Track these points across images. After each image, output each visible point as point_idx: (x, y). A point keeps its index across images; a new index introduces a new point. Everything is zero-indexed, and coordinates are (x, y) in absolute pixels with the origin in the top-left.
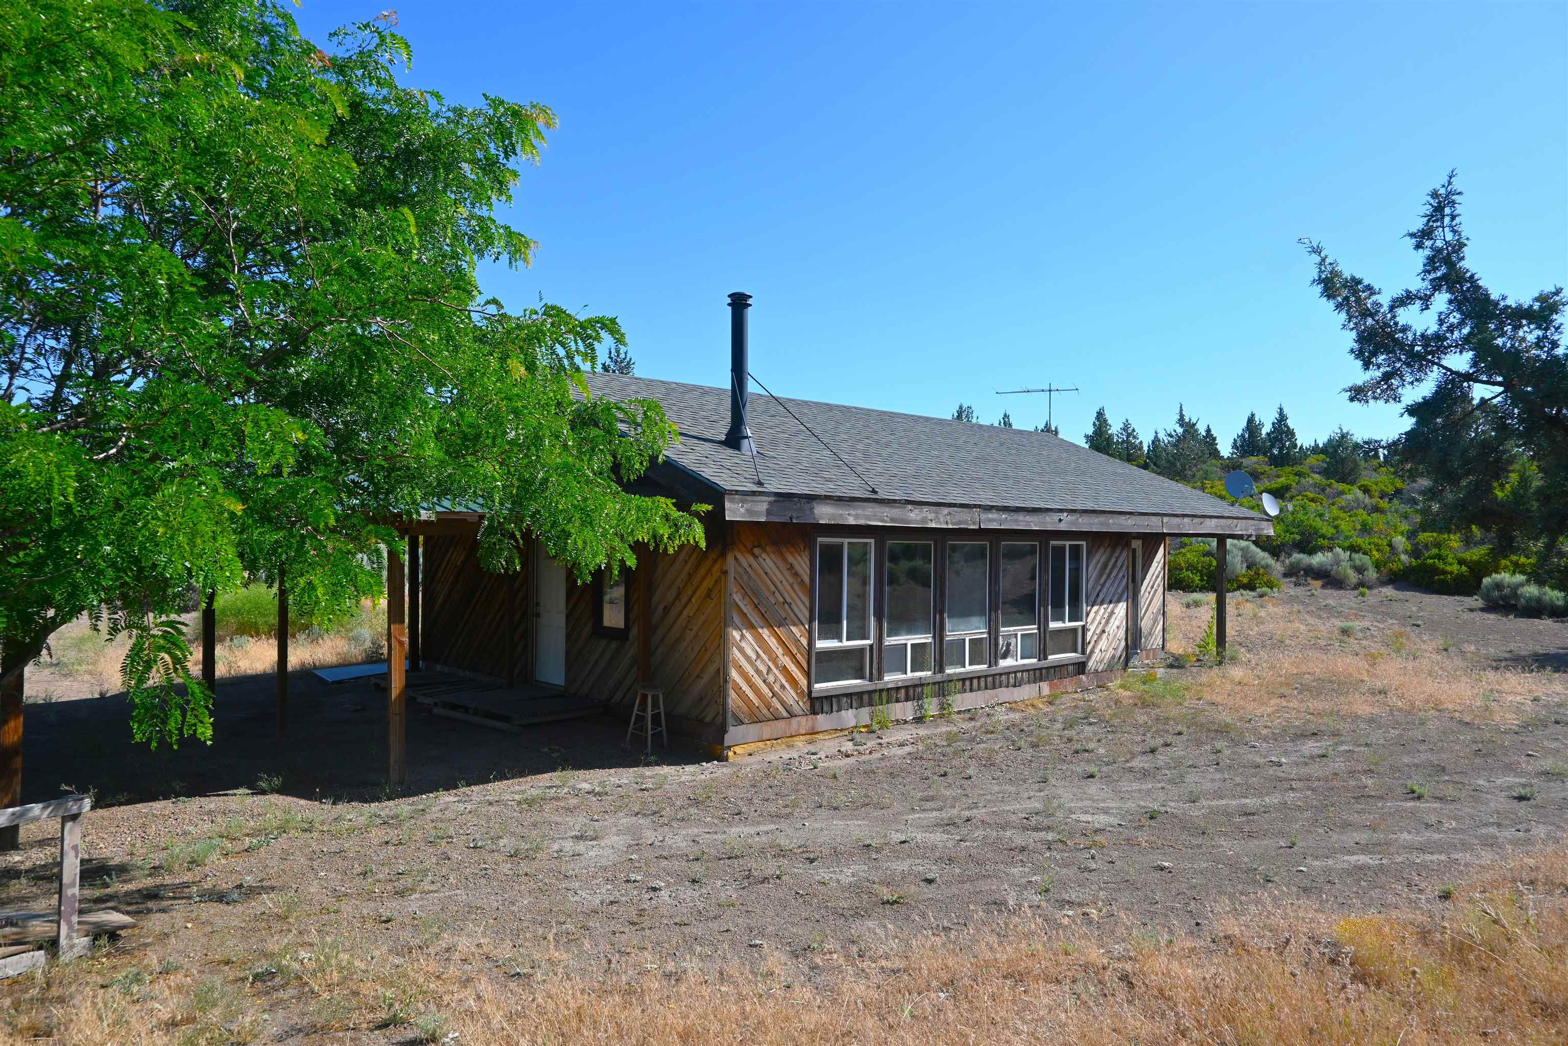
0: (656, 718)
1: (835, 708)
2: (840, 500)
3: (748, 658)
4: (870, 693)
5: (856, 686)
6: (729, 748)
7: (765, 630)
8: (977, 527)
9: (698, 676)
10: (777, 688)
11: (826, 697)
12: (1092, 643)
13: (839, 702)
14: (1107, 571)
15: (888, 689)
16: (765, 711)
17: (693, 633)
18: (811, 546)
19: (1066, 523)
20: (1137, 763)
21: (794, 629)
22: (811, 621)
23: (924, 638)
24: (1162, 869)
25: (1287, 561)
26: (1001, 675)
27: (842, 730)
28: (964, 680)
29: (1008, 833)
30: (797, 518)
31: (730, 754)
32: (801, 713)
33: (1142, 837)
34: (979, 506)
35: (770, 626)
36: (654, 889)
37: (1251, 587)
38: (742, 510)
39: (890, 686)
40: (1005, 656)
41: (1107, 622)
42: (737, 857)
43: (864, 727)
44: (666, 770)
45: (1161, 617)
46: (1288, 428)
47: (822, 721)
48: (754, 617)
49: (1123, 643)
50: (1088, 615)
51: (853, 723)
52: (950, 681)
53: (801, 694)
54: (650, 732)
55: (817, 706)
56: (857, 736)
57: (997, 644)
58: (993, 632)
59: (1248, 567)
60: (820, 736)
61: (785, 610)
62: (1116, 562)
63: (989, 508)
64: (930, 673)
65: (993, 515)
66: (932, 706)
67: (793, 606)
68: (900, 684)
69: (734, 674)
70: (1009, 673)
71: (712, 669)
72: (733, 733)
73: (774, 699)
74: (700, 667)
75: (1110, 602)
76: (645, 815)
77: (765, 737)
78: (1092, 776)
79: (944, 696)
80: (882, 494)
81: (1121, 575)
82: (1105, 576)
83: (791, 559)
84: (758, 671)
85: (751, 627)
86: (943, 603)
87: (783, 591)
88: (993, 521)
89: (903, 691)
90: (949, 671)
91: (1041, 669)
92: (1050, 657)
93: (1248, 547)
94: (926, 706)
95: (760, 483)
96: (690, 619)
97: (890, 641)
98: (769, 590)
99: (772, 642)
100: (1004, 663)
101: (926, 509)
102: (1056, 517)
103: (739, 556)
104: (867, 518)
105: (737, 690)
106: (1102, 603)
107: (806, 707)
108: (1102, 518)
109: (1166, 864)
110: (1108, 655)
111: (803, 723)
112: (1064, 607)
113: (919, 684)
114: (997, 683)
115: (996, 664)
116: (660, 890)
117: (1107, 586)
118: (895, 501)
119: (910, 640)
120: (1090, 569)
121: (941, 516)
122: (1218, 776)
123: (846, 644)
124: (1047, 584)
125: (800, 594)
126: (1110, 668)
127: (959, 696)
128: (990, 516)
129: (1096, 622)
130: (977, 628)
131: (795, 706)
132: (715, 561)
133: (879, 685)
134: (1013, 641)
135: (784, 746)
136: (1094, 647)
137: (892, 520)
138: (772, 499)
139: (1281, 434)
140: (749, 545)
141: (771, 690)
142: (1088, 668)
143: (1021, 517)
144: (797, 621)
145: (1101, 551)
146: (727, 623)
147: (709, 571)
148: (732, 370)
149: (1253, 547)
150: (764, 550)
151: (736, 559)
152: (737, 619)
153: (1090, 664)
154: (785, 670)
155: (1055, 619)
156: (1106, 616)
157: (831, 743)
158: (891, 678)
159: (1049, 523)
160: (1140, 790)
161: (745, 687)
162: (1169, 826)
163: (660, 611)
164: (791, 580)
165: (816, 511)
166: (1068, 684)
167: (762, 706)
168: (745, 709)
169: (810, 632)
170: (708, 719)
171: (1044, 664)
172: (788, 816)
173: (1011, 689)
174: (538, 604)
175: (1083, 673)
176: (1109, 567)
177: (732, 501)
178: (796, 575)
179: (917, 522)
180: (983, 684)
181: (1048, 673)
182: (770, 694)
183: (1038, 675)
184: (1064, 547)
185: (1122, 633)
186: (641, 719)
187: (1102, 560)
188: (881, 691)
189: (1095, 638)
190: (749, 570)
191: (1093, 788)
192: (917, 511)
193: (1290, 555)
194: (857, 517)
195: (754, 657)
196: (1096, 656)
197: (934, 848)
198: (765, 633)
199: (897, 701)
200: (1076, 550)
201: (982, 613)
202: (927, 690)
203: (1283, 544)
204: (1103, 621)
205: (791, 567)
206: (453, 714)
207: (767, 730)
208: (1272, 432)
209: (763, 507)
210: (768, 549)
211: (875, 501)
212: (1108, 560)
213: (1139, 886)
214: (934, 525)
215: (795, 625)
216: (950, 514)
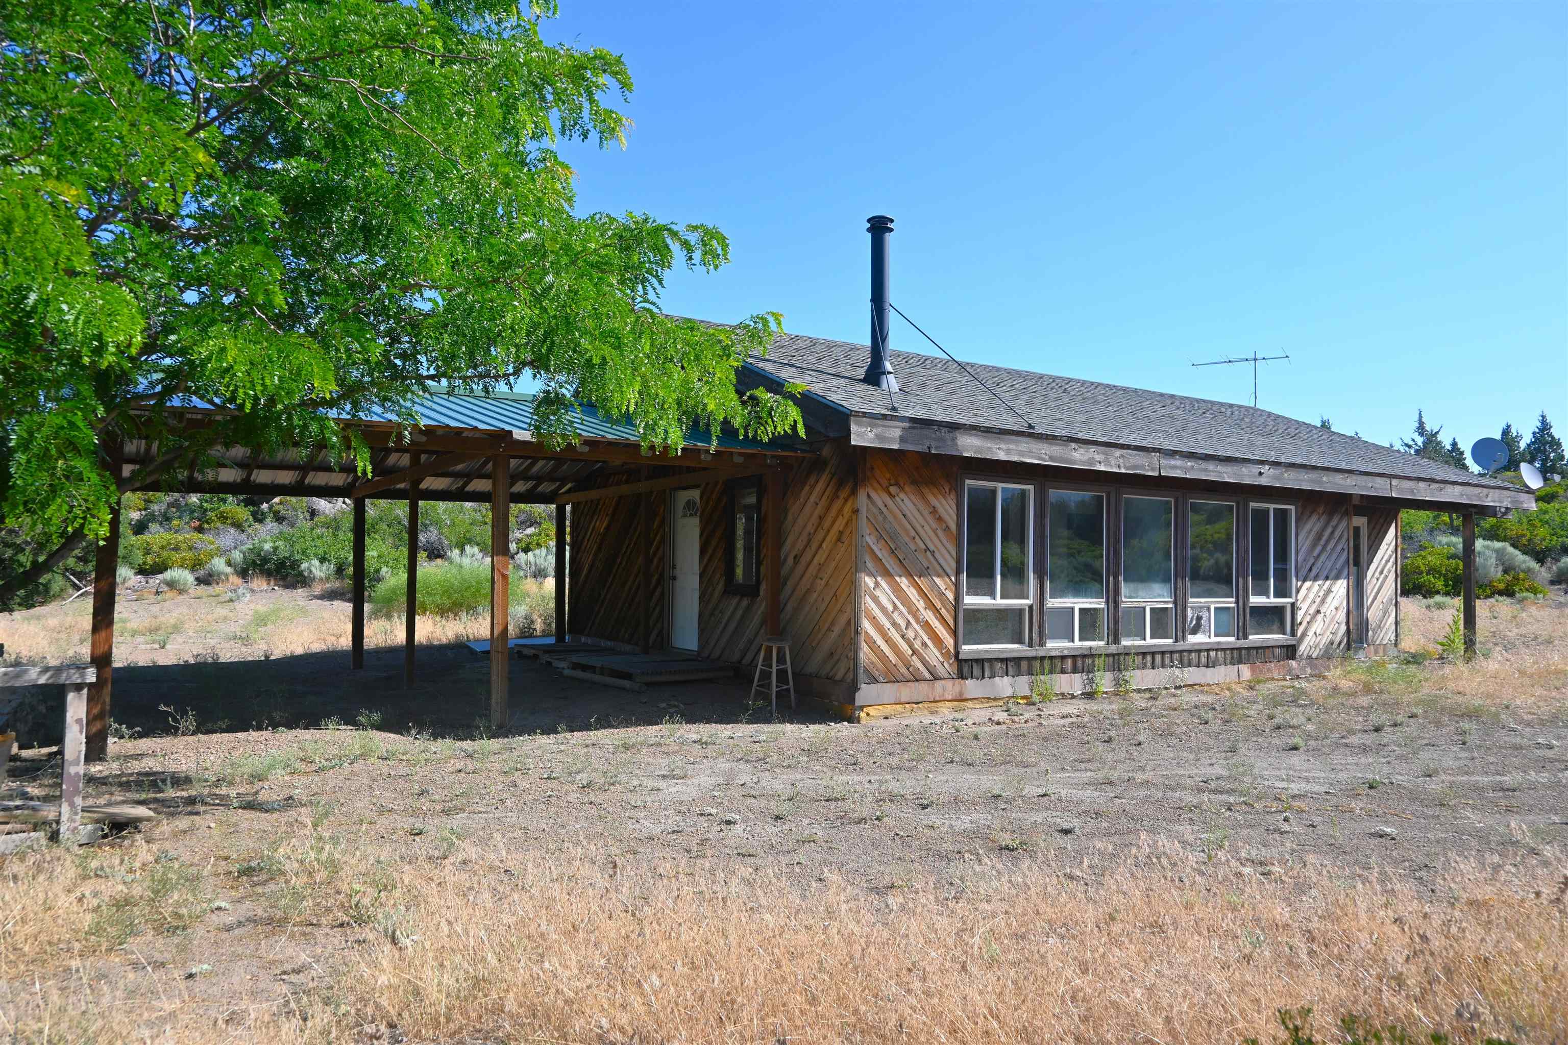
0: (782, 674)
1: (987, 674)
2: (988, 431)
3: (883, 609)
4: (1030, 659)
5: (1012, 651)
6: (861, 708)
7: (904, 579)
8: (1156, 474)
9: (829, 629)
10: (917, 645)
11: (977, 661)
12: (1304, 624)
13: (992, 667)
14: (1322, 542)
15: (1051, 658)
16: (903, 670)
17: (823, 582)
18: (957, 489)
19: (1268, 477)
20: (1353, 740)
21: (937, 580)
22: (958, 573)
23: (1096, 603)
24: (1381, 836)
25: (1554, 568)
26: (1190, 651)
27: (995, 699)
28: (1144, 654)
29: (1177, 794)
30: (936, 448)
31: (863, 715)
32: (947, 676)
33: (1357, 805)
34: (1159, 450)
35: (909, 575)
36: (728, 823)
37: (1508, 592)
38: (871, 435)
39: (1053, 654)
40: (1195, 631)
41: (1323, 601)
42: (836, 799)
43: (1023, 698)
44: (788, 727)
45: (1393, 608)
46: (1553, 437)
47: (972, 687)
48: (890, 564)
49: (1343, 628)
50: (1298, 591)
51: (1009, 693)
52: (1128, 654)
53: (946, 655)
54: (774, 689)
55: (966, 669)
56: (1014, 709)
57: (1184, 616)
58: (1179, 602)
59: (1505, 572)
60: (970, 704)
61: (927, 558)
62: (1333, 533)
63: (1173, 453)
64: (1102, 643)
65: (1178, 462)
66: (1105, 681)
67: (937, 555)
68: (1066, 653)
69: (866, 625)
70: (1200, 651)
71: (842, 620)
72: (866, 693)
73: (914, 658)
74: (830, 620)
75: (1327, 578)
76: (748, 761)
77: (903, 700)
78: (1295, 748)
79: (1120, 670)
80: (1038, 430)
81: (1339, 548)
82: (1319, 548)
83: (933, 501)
84: (895, 624)
85: (887, 574)
86: (1118, 564)
87: (924, 536)
88: (1176, 469)
89: (1070, 661)
90: (1126, 642)
91: (1240, 649)
92: (1251, 637)
93: (1504, 549)
94: (1097, 680)
95: (894, 409)
96: (821, 567)
97: (1052, 603)
98: (908, 534)
99: (912, 593)
100: (1193, 640)
101: (1093, 449)
102: (1255, 469)
103: (873, 495)
104: (1021, 453)
105: (872, 644)
106: (1315, 579)
107: (953, 670)
108: (1314, 475)
109: (1388, 830)
110: (1325, 640)
111: (949, 688)
112: (1268, 579)
113: (1090, 655)
114: (1186, 661)
115: (1184, 638)
116: (735, 823)
117: (1323, 558)
118: (1054, 437)
119: (1079, 603)
120: (1300, 538)
121: (1111, 458)
122: (1464, 755)
123: (999, 601)
124: (1247, 552)
125: (945, 541)
126: (1327, 654)
127: (1138, 672)
128: (1173, 462)
129: (1309, 601)
130: (1159, 596)
131: (940, 668)
132: (846, 500)
133: (1041, 652)
134: (1205, 614)
135: (926, 712)
136: (1306, 630)
137: (1052, 458)
138: (907, 425)
139: (1544, 445)
140: (885, 483)
141: (911, 646)
142: (1299, 653)
143: (1211, 466)
144: (940, 571)
145: (1314, 518)
146: (858, 567)
147: (840, 512)
148: (872, 301)
149: (1510, 549)
150: (902, 489)
151: (868, 496)
152: (870, 565)
153: (1302, 648)
154: (927, 626)
155: (1257, 593)
156: (1321, 594)
157: (983, 712)
158: (1055, 646)
159: (1247, 476)
160: (1357, 764)
161: (880, 642)
162: (1394, 796)
163: (790, 561)
164: (934, 526)
165: (959, 443)
166: (1274, 669)
167: (900, 664)
168: (880, 665)
169: (957, 585)
170: (838, 677)
171: (1242, 643)
172: (909, 769)
173: (1204, 669)
174: (674, 567)
175: (1293, 657)
176: (1325, 538)
177: (858, 424)
178: (940, 519)
179: (1083, 463)
180: (1167, 661)
181: (1249, 655)
182: (910, 652)
183: (1238, 656)
184: (1267, 511)
185: (1342, 616)
186: (766, 675)
187: (1316, 529)
188: (1043, 658)
189: (1308, 618)
190: (884, 510)
191: (1295, 759)
192: (1082, 451)
193: (1558, 560)
194: (1008, 451)
195: (890, 608)
196: (1309, 640)
197: (1080, 802)
198: (904, 582)
199: (1063, 672)
200: (1282, 517)
201: (1166, 580)
202: (1099, 662)
203: (1549, 549)
204: (1318, 600)
205: (934, 511)
206: (580, 674)
207: (907, 691)
208: (1533, 443)
209: (896, 433)
210: (907, 488)
211: (1031, 435)
212: (1323, 529)
213: (1348, 849)
214: (1102, 468)
215: (939, 576)
216: (1122, 456)
